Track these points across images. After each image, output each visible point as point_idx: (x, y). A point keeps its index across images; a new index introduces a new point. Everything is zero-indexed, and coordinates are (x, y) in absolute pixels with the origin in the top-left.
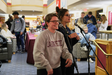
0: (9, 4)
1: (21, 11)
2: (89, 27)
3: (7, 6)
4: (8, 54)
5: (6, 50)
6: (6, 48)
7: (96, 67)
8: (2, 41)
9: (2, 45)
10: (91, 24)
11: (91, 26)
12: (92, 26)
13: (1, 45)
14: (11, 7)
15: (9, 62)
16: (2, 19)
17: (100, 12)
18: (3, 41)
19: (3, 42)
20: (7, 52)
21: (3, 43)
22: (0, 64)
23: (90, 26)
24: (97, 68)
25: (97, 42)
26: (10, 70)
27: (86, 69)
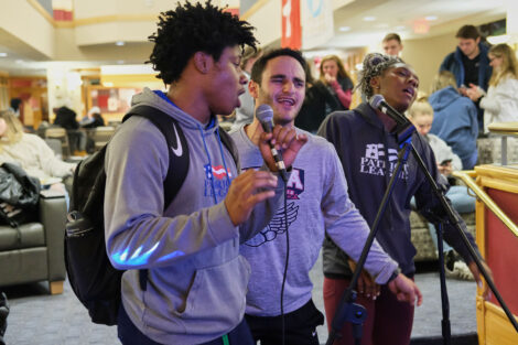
0: (64, 16)
1: (120, 44)
2: (438, 105)
3: (56, 26)
4: (48, 251)
5: (35, 234)
6: (36, 227)
7: (479, 308)
8: (17, 193)
9: (17, 212)
10: (451, 92)
11: (449, 100)
12: (455, 100)
13: (13, 210)
14: (73, 27)
15: (53, 291)
16: (34, 84)
17: (491, 34)
18: (20, 194)
19: (21, 198)
20: (45, 245)
21: (23, 202)
22: (3, 308)
23: (443, 99)
24: (488, 313)
25: (479, 183)
26: (55, 333)
27: (429, 313)
